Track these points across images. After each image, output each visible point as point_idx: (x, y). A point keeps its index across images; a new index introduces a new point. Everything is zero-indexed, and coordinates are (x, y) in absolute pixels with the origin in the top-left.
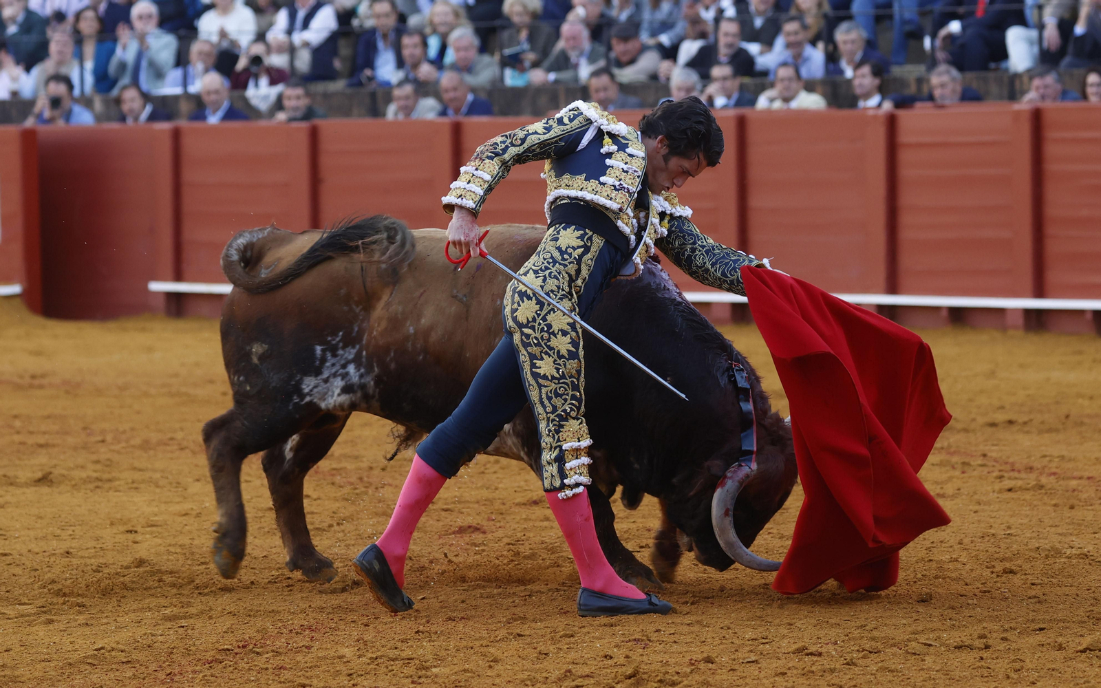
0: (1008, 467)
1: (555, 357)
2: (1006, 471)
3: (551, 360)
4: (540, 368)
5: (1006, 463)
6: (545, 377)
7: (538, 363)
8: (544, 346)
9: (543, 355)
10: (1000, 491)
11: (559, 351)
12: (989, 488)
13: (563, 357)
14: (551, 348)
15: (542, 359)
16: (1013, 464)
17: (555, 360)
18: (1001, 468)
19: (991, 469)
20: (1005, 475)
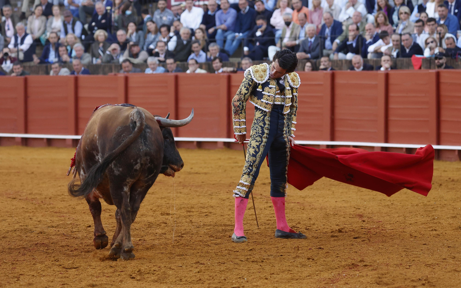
13: (250, 155)
18: (267, 199)
19: (263, 199)
20: (269, 201)
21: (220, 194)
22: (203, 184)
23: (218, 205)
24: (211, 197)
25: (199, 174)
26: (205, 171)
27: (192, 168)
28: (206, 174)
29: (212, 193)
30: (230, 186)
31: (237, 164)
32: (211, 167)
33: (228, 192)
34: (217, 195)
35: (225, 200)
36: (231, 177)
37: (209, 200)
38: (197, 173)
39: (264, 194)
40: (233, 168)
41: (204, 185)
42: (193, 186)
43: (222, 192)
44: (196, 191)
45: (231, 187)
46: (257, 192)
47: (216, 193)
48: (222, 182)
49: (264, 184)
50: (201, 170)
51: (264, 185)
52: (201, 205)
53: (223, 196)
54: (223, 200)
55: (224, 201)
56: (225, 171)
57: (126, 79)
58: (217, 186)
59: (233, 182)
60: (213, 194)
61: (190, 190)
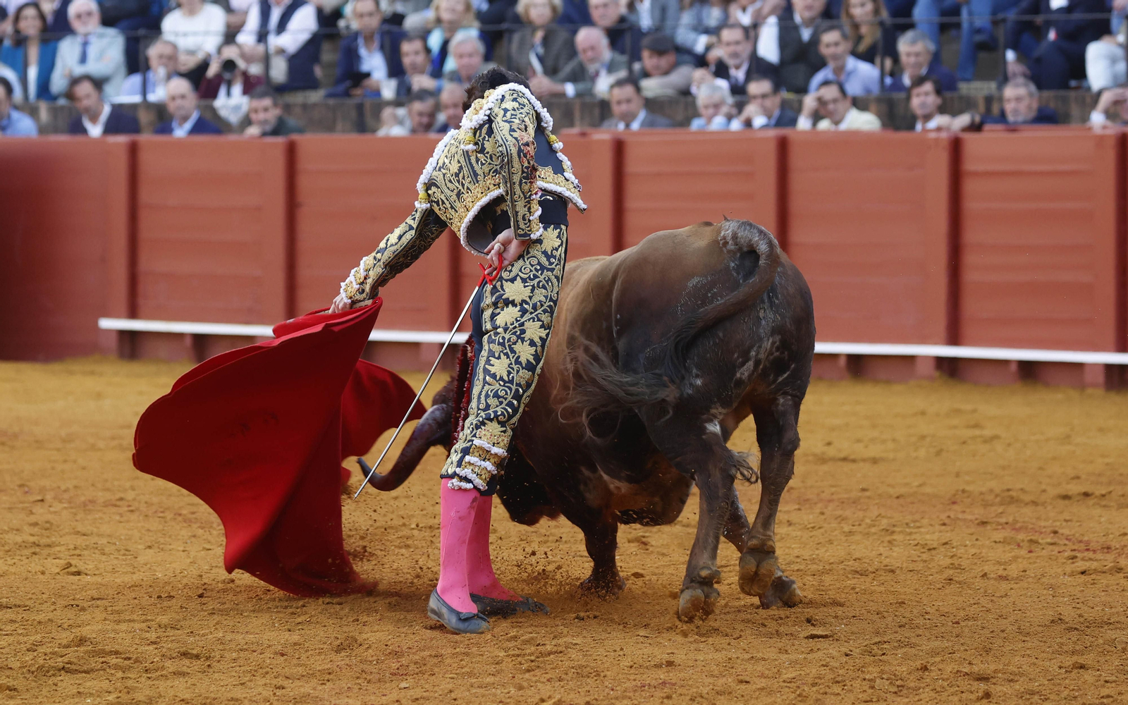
0: (1082, 546)
1: (513, 361)
2: (1079, 551)
3: (508, 361)
4: (493, 366)
5: (1081, 542)
6: (494, 376)
7: (493, 360)
8: (507, 346)
9: (502, 354)
10: (1072, 574)
11: (519, 357)
12: (1059, 570)
13: (520, 363)
14: (513, 351)
15: (499, 358)
16: (1088, 543)
17: (511, 364)
18: (1074, 547)
19: (1062, 548)
20: (1078, 555)
21: (919, 527)
22: (867, 494)
23: (911, 566)
24: (888, 538)
25: (854, 461)
26: (874, 451)
27: (829, 444)
28: (875, 461)
29: (894, 526)
30: (954, 503)
31: (977, 432)
32: (894, 440)
33: (947, 521)
34: (911, 534)
35: (934, 549)
36: (958, 475)
37: (882, 550)
38: (845, 459)
39: (1066, 532)
40: (964, 443)
41: (869, 498)
42: (830, 501)
43: (925, 521)
44: (842, 519)
45: (955, 507)
46: (1043, 524)
47: (907, 524)
48: (928, 490)
49: (1066, 497)
50: (860, 450)
51: (1067, 502)
52: (857, 565)
53: (928, 537)
54: (929, 550)
55: (933, 552)
56: (939, 453)
57: (619, 148)
58: (913, 503)
59: (963, 491)
60: (896, 529)
61: (822, 513)
